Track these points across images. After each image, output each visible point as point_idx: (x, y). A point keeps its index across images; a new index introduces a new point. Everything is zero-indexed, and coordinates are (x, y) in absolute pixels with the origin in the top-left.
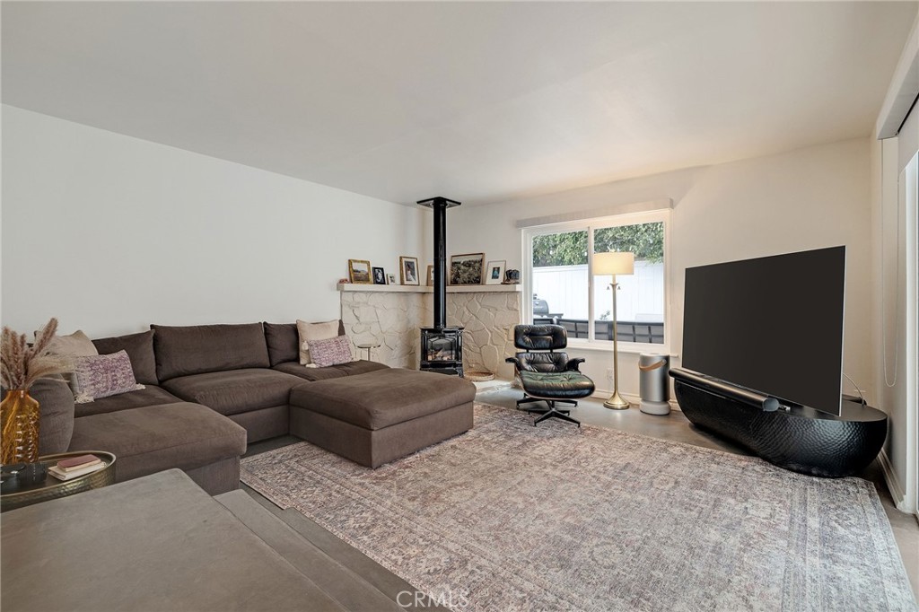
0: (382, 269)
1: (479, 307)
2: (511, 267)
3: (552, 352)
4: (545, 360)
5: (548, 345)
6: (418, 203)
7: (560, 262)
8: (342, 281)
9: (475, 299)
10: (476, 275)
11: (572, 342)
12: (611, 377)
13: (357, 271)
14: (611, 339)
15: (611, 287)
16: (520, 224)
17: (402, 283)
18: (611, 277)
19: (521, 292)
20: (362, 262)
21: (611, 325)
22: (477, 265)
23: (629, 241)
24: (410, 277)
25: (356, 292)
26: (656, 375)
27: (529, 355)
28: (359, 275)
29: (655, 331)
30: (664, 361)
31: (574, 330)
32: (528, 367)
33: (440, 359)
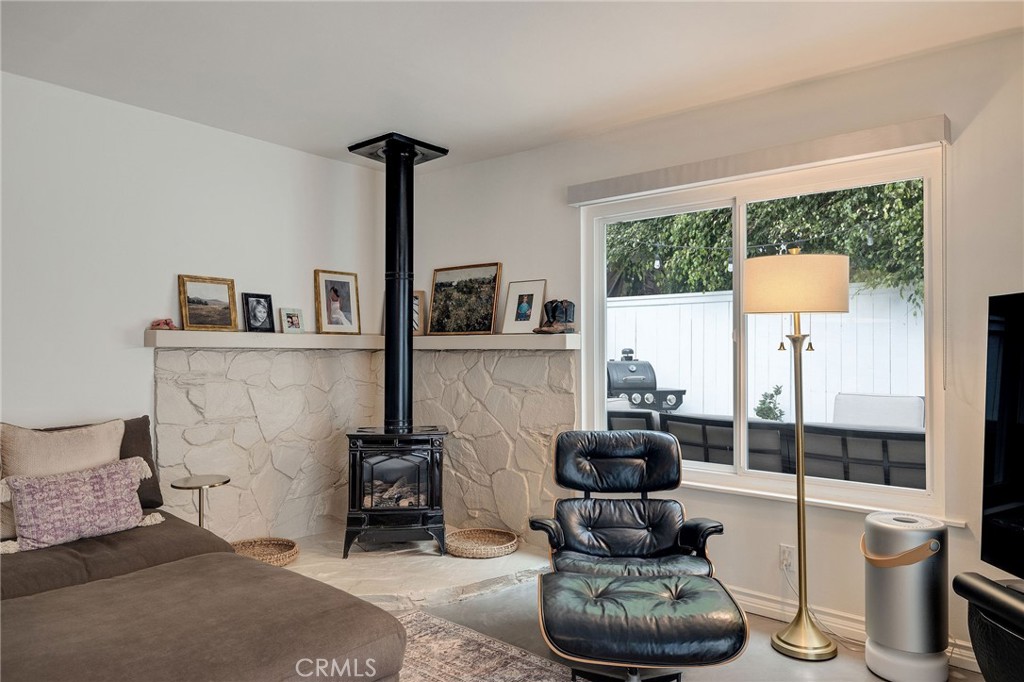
0: (268, 298)
1: (490, 383)
2: (556, 294)
3: (644, 498)
4: (627, 518)
5: (635, 480)
6: (351, 149)
7: (680, 286)
8: (157, 325)
9: (481, 365)
10: (483, 312)
11: (694, 472)
12: (788, 566)
13: (200, 302)
14: (788, 467)
15: (788, 343)
16: (578, 194)
17: (318, 331)
18: (788, 318)
19: (579, 351)
20: (214, 280)
21: (787, 433)
22: (486, 288)
23: (821, 240)
24: (340, 315)
25: (196, 349)
26: (910, 581)
27: (589, 503)
28: (203, 310)
29: (897, 452)
30: (934, 543)
31: (700, 440)
32: (585, 536)
33: (392, 504)
